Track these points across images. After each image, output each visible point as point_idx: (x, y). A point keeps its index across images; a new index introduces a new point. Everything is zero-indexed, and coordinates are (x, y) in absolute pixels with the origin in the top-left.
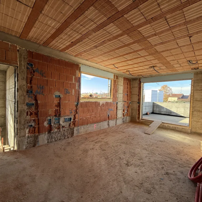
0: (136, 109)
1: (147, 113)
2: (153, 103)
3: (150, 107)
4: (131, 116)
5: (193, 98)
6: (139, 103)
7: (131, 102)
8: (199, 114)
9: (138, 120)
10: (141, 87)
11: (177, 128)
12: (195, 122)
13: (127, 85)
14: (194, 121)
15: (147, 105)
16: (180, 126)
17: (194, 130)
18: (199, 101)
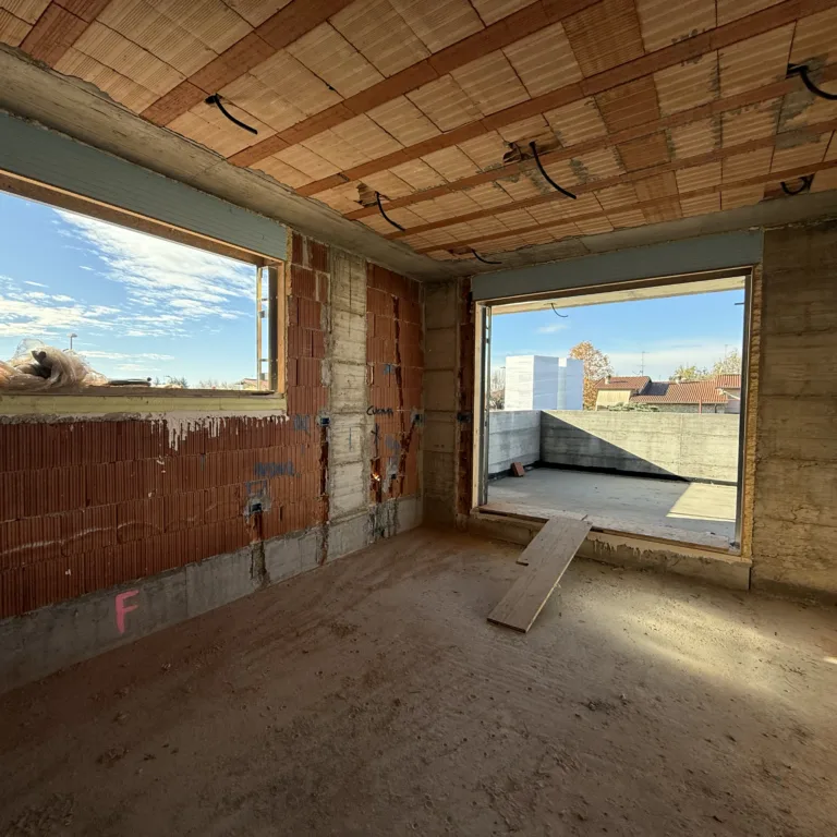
0: (453, 454)
1: (513, 466)
2: (543, 415)
3: (526, 437)
4: (426, 490)
5: (760, 379)
6: (466, 417)
7: (422, 412)
8: (794, 475)
9: (460, 517)
10: (473, 326)
11: (673, 561)
12: (775, 526)
13: (397, 317)
14: (769, 517)
15: (513, 425)
16: (692, 546)
17: (766, 572)
18: (797, 397)
